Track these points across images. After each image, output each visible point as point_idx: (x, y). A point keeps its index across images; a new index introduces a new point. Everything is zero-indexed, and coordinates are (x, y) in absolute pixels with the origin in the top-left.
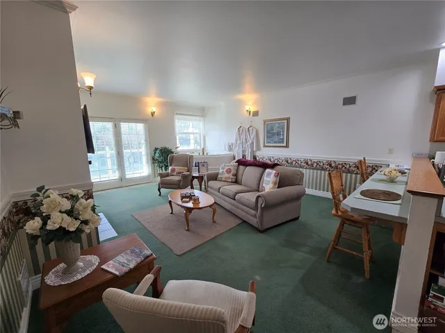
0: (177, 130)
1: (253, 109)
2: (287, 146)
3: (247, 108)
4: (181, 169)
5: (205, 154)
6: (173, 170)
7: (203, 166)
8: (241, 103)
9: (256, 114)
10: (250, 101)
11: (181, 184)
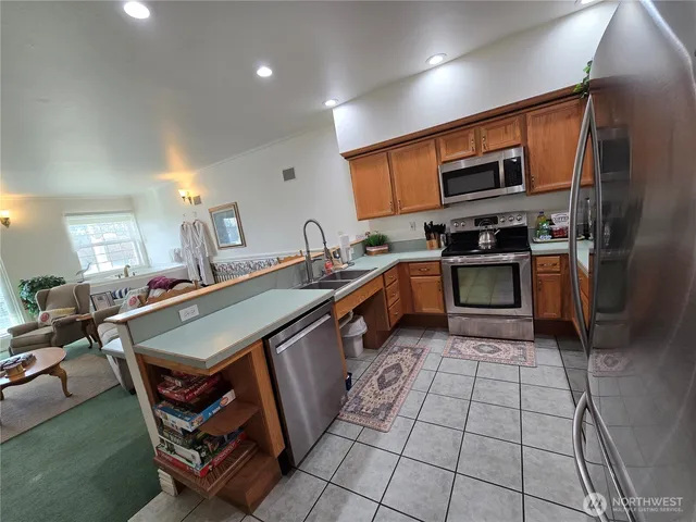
0: (75, 243)
1: (193, 194)
2: (244, 244)
3: (183, 193)
4: (59, 313)
5: (130, 275)
6: (45, 318)
7: (100, 299)
8: (172, 187)
9: (198, 201)
10: (186, 182)
11: (53, 339)
